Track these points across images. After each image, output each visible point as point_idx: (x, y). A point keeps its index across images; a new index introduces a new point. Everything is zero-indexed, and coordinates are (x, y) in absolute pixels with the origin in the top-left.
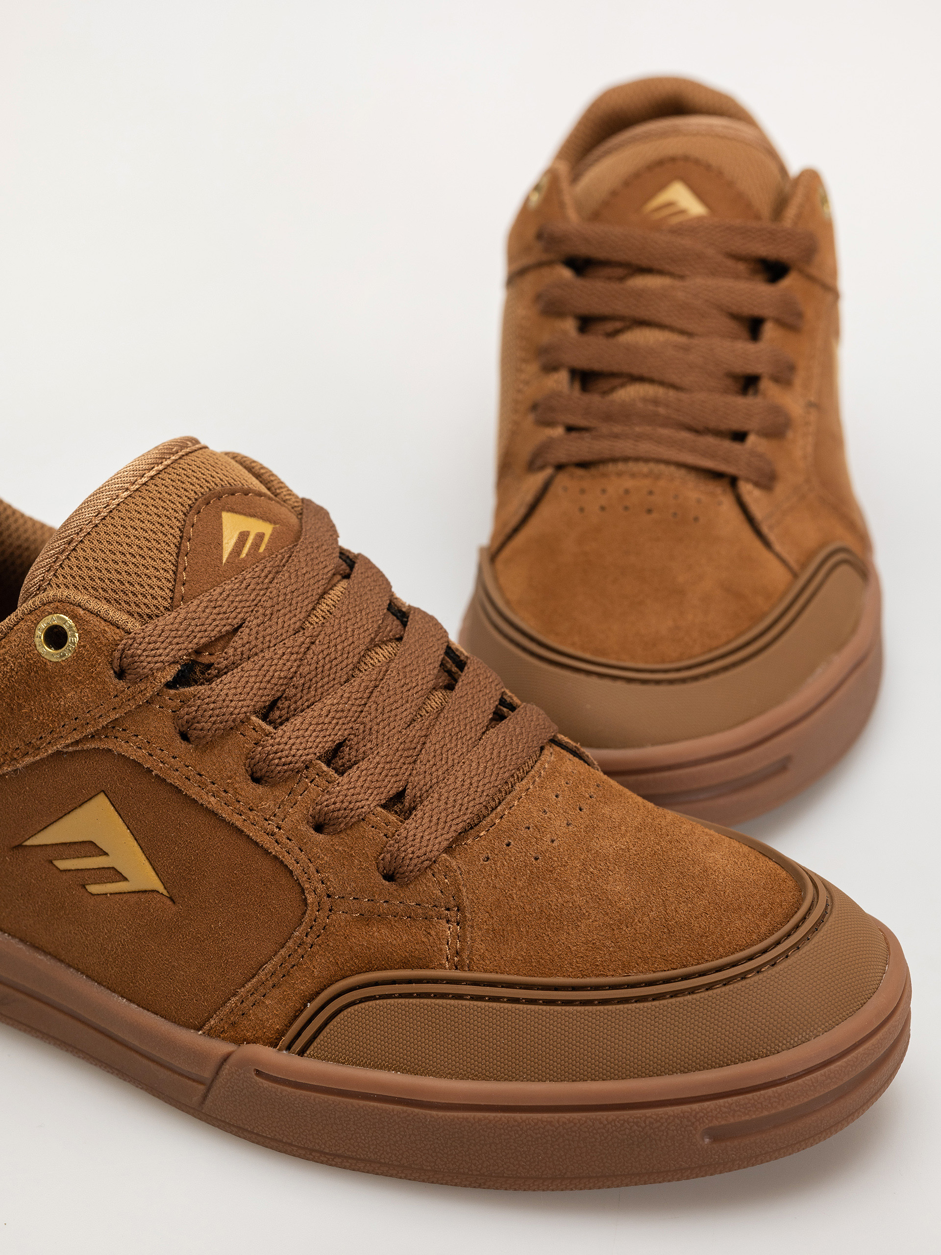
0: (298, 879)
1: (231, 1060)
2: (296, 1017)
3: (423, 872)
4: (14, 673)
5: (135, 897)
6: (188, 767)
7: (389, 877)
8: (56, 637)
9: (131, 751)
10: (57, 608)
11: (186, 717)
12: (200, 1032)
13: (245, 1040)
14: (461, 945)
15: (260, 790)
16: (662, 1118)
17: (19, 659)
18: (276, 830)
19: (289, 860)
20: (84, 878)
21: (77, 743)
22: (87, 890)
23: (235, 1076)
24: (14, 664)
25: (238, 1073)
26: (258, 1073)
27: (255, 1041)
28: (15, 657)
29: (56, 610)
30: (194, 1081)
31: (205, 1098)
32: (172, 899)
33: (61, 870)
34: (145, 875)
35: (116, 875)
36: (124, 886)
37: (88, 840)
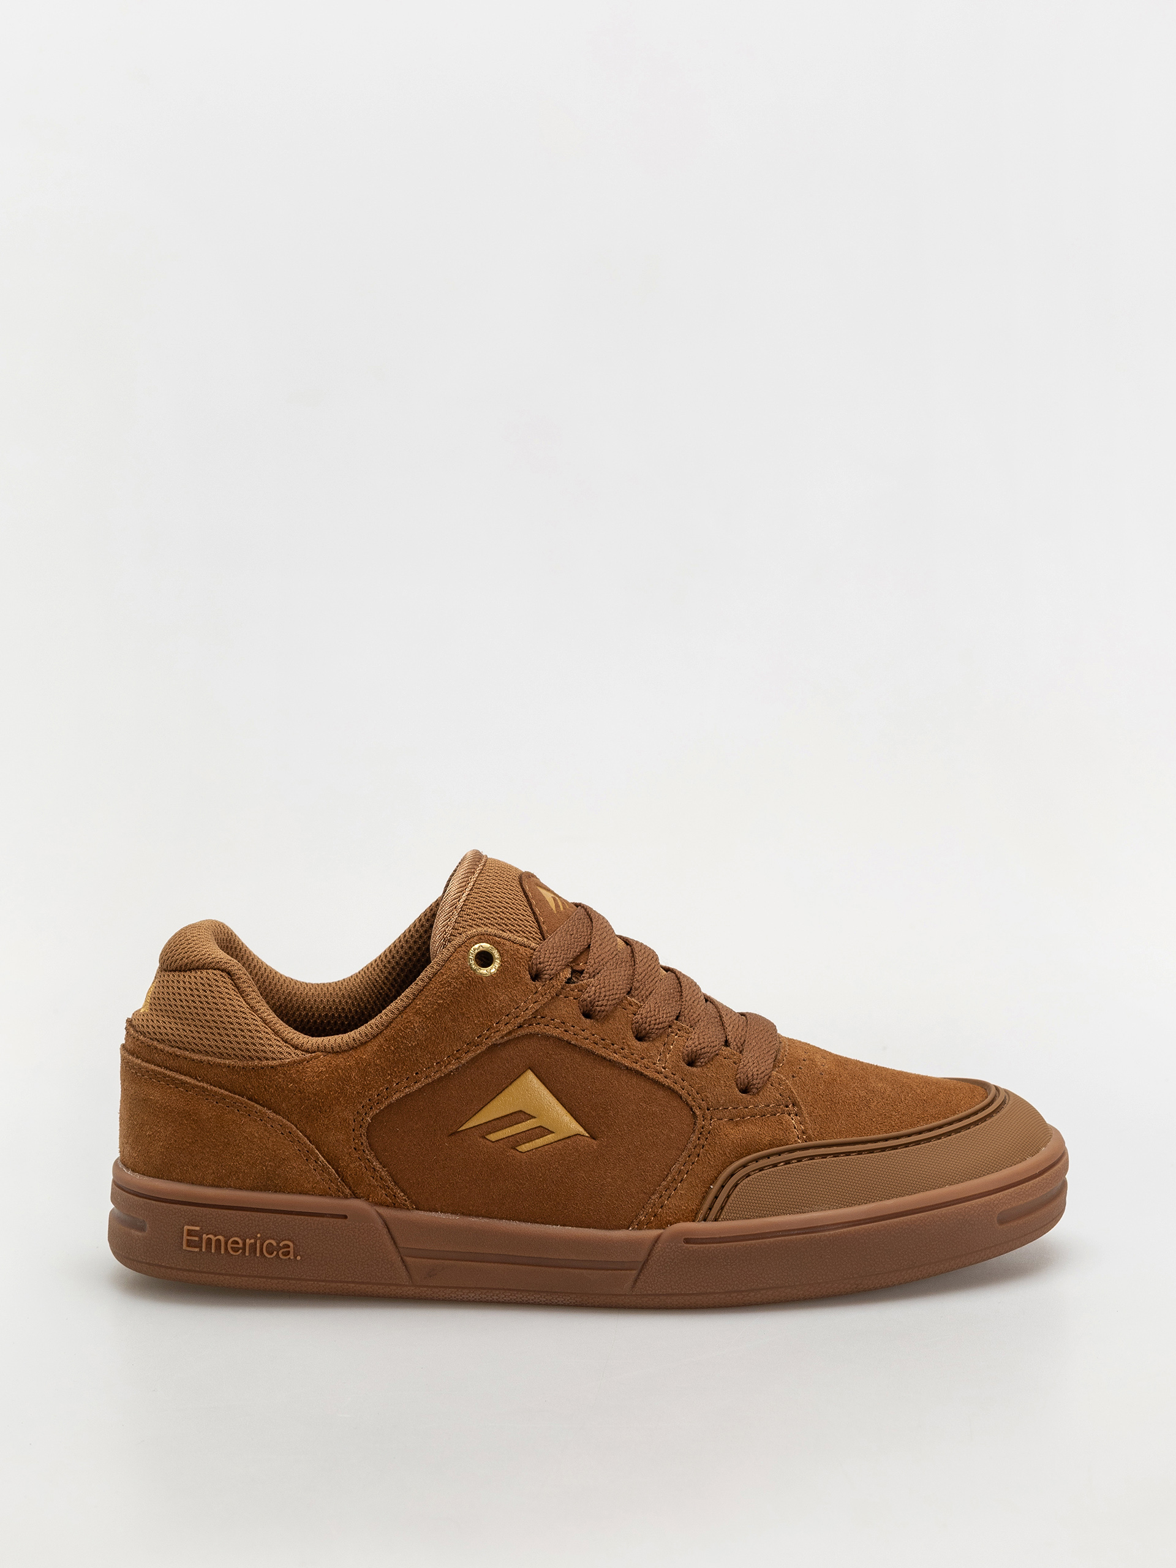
0: (686, 1101)
1: (662, 1239)
2: (704, 1198)
3: (765, 1084)
4: (457, 990)
5: (562, 1143)
6: (593, 1035)
7: (745, 1090)
8: (485, 959)
9: (551, 1031)
10: (480, 939)
11: (589, 999)
12: (631, 1228)
13: (667, 1224)
14: (805, 1127)
15: (645, 1044)
16: (974, 1207)
17: (459, 979)
18: (663, 1070)
19: (677, 1087)
20: (515, 1141)
21: (510, 1033)
22: (518, 1150)
23: (667, 1250)
24: (457, 983)
25: (669, 1247)
26: (687, 1241)
27: (678, 1221)
28: (457, 978)
29: (480, 941)
30: (627, 1270)
31: (636, 1281)
32: (593, 1137)
33: (493, 1142)
34: (568, 1124)
35: (543, 1131)
36: (549, 1138)
37: (518, 1110)
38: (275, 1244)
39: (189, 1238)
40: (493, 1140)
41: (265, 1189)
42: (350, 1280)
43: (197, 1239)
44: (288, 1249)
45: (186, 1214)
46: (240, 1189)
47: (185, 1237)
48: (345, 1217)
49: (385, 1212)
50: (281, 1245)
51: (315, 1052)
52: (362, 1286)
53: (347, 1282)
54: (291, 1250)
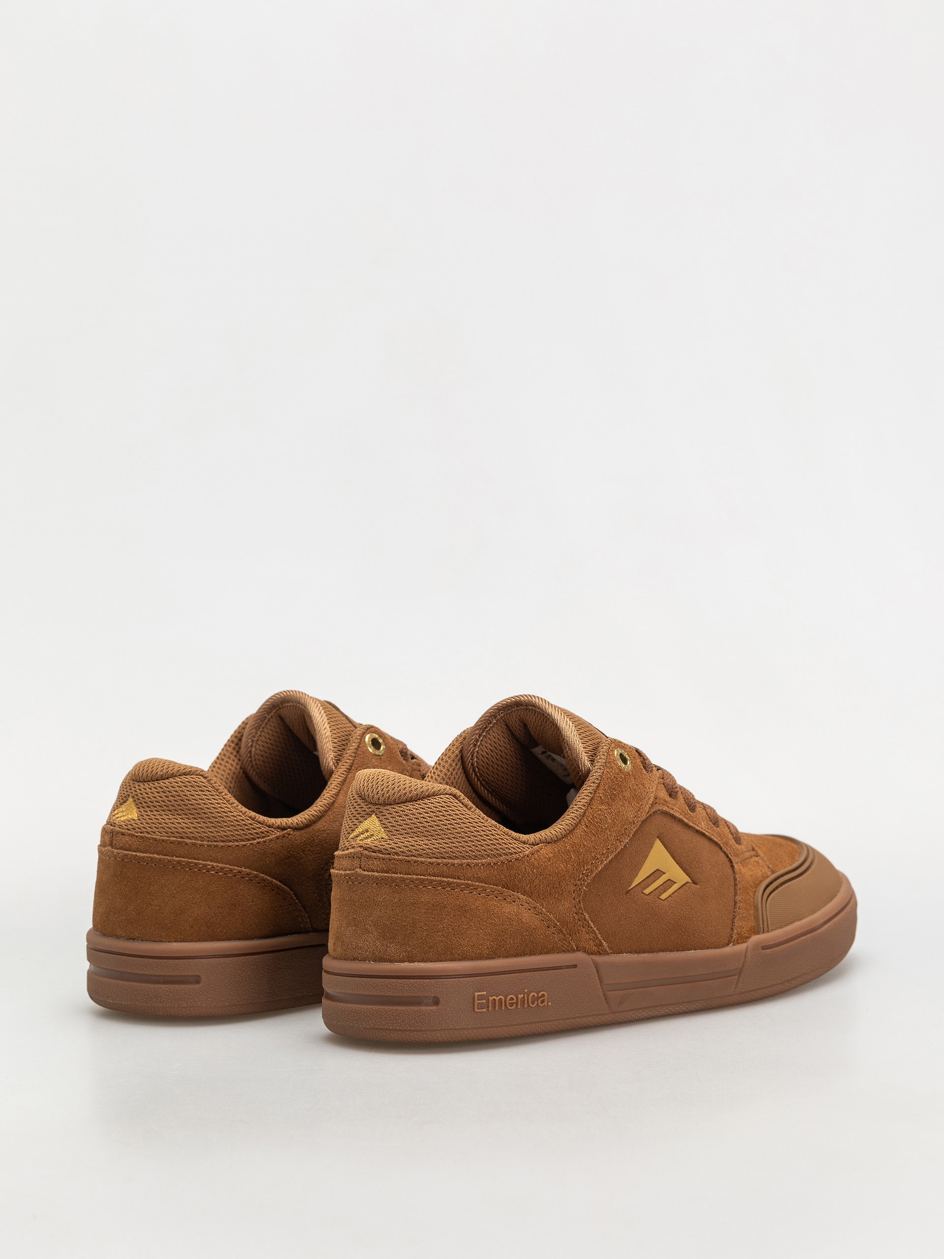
0: (724, 851)
1: (748, 949)
4: (620, 782)
5: (681, 889)
8: (623, 759)
12: (730, 945)
13: (748, 938)
20: (658, 893)
22: (661, 899)
23: (753, 957)
25: (754, 954)
26: (760, 948)
30: (732, 976)
31: (737, 983)
32: (694, 883)
33: (647, 895)
34: (682, 878)
35: (670, 882)
36: (675, 887)
37: (655, 869)
38: (536, 995)
39: (479, 1002)
40: (647, 894)
41: (523, 954)
42: (577, 1016)
43: (484, 1001)
44: (543, 998)
45: (474, 984)
46: (507, 957)
47: (477, 1002)
48: (575, 966)
49: (597, 958)
50: (540, 995)
51: (538, 844)
52: (583, 1019)
53: (575, 1018)
54: (546, 997)
